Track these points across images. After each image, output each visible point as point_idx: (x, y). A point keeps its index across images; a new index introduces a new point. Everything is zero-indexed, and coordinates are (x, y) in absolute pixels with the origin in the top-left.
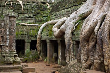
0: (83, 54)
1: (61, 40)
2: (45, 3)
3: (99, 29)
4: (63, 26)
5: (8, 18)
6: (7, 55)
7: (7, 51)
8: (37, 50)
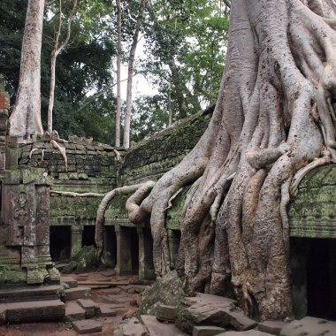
0: (188, 260)
1: (143, 228)
2: (112, 150)
3: (218, 209)
4: (146, 201)
5: (33, 188)
6: (31, 266)
7: (32, 256)
8: (95, 246)
